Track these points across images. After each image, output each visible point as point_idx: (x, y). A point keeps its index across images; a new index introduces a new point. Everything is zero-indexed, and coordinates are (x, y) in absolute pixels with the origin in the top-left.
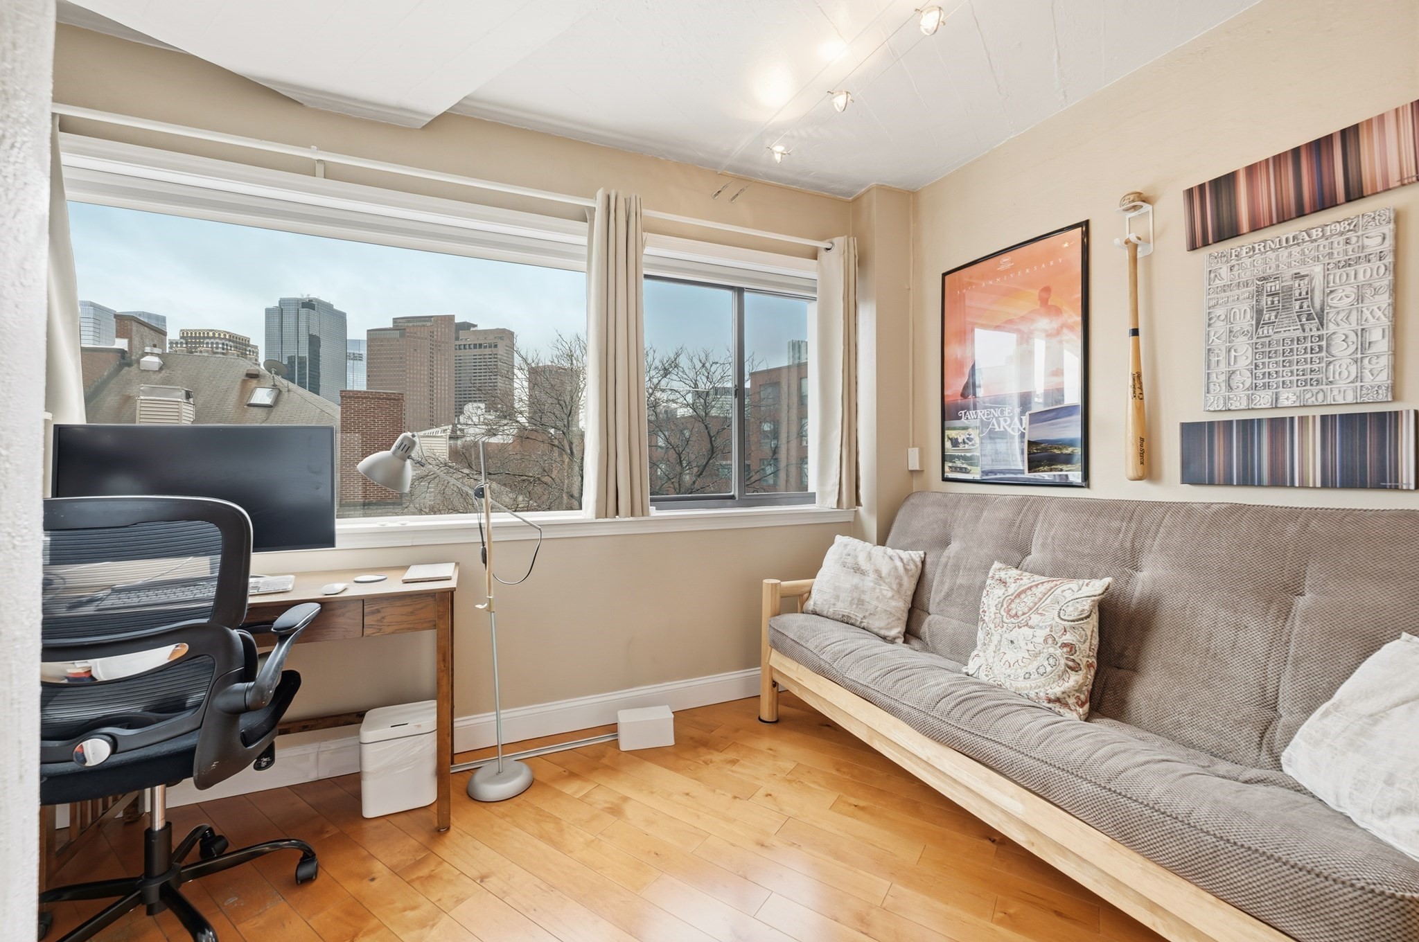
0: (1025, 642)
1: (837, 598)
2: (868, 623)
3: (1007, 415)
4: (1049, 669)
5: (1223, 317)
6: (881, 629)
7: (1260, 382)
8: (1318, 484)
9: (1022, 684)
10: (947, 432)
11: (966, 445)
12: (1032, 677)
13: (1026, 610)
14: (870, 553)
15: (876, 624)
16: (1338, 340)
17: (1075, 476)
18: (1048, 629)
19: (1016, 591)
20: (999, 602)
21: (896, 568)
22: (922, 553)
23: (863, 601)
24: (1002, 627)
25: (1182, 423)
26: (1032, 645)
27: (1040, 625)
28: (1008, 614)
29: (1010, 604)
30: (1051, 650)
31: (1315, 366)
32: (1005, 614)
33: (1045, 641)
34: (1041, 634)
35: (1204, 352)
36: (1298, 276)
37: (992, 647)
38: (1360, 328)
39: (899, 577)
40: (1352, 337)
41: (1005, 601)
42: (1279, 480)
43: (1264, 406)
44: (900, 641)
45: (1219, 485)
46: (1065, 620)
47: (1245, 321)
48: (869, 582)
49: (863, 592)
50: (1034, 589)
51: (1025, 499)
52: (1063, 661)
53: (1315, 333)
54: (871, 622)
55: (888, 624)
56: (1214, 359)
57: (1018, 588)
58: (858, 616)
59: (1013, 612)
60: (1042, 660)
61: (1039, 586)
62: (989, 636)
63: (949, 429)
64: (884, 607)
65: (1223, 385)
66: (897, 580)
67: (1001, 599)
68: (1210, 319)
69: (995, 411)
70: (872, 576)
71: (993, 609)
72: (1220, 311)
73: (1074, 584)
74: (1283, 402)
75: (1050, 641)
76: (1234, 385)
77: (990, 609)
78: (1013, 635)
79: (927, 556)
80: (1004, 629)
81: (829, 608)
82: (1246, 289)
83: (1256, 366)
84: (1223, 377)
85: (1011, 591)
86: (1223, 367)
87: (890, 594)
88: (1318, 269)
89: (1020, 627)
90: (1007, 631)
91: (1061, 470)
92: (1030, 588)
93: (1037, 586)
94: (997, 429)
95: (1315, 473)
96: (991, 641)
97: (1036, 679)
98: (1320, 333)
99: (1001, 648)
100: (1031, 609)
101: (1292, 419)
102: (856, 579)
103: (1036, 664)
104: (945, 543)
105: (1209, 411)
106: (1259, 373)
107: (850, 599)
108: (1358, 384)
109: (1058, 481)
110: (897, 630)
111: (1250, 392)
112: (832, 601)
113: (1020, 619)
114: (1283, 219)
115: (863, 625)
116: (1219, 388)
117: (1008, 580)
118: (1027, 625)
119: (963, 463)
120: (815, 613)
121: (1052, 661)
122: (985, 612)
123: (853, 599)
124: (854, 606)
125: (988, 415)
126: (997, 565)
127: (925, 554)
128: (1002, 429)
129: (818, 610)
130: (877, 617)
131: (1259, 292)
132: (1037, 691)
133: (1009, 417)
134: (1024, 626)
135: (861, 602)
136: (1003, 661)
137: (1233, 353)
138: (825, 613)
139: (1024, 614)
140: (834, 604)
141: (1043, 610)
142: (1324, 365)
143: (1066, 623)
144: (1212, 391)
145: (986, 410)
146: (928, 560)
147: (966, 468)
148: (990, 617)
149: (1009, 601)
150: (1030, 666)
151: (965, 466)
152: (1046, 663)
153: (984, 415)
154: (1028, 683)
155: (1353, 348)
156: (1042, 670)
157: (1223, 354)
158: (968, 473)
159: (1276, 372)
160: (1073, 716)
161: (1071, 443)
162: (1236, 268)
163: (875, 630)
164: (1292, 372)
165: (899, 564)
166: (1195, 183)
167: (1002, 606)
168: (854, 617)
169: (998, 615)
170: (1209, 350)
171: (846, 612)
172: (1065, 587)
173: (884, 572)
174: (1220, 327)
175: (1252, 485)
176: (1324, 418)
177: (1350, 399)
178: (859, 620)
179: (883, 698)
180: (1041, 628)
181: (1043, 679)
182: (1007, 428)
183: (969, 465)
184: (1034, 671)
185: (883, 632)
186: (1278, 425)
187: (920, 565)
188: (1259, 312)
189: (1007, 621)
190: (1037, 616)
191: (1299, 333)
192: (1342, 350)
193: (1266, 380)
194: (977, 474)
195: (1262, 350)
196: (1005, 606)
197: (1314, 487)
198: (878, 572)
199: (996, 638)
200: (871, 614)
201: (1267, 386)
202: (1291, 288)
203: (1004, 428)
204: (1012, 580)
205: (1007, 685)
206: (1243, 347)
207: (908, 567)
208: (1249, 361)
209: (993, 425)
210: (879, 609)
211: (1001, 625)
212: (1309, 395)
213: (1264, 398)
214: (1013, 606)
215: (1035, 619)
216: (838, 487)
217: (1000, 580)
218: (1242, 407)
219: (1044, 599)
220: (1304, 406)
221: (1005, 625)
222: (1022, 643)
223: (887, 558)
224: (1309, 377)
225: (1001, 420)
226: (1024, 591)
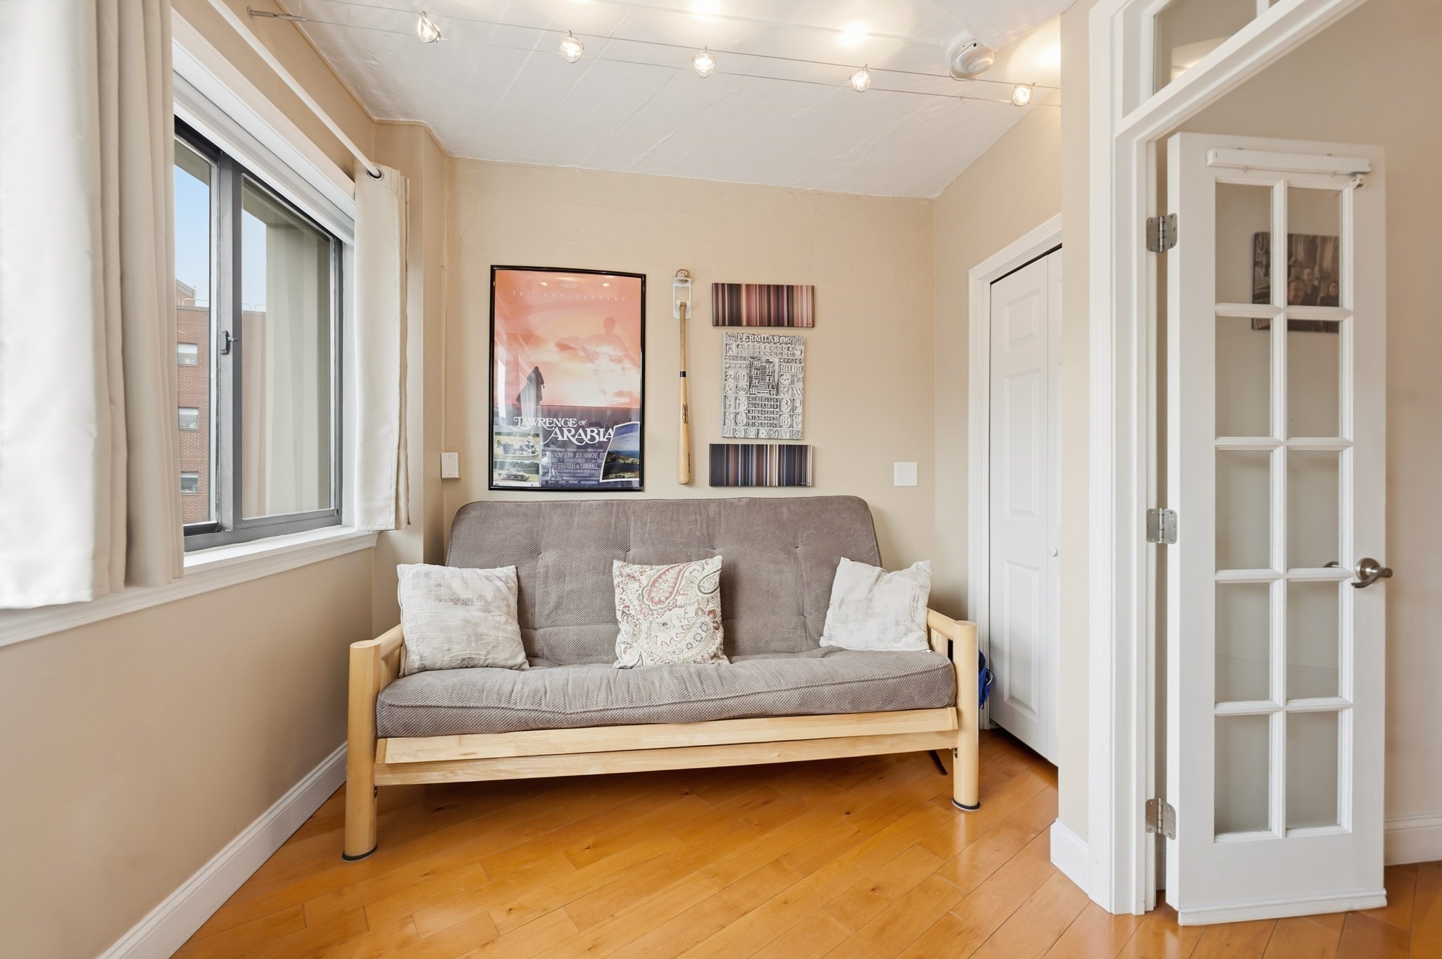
0: (679, 620)
1: (450, 640)
2: (494, 658)
3: (571, 426)
4: (704, 635)
5: (733, 377)
6: (508, 660)
7: (751, 422)
8: (777, 485)
9: (688, 654)
10: (496, 438)
11: (524, 452)
12: (694, 645)
13: (667, 595)
14: (462, 577)
15: (501, 656)
16: (784, 403)
17: (635, 481)
18: (696, 604)
19: (649, 582)
20: (639, 595)
21: (498, 589)
22: (513, 567)
23: (481, 635)
24: (653, 615)
25: (712, 445)
26: (686, 620)
27: (688, 602)
28: (652, 602)
29: (650, 593)
30: (703, 619)
31: (775, 416)
32: (650, 604)
33: (697, 614)
34: (691, 611)
35: (723, 397)
36: (768, 361)
37: (643, 635)
38: (792, 398)
39: (505, 599)
40: (789, 403)
41: (645, 591)
42: (760, 483)
43: (752, 437)
44: (527, 666)
45: (732, 486)
46: (707, 594)
47: (744, 383)
48: (475, 613)
49: (477, 625)
50: (663, 577)
51: (608, 503)
52: (712, 625)
53: (775, 396)
54: (496, 656)
55: (513, 652)
56: (728, 403)
57: (650, 579)
58: (480, 655)
59: (656, 599)
60: (696, 629)
61: (667, 573)
62: (638, 626)
63: (499, 434)
64: (504, 635)
65: (733, 420)
66: (506, 602)
67: (640, 592)
68: (726, 376)
69: (558, 421)
70: (478, 604)
71: (636, 602)
72: (731, 372)
73: (695, 565)
74: (761, 436)
75: (700, 613)
76: (738, 422)
77: (632, 602)
78: (665, 618)
79: (519, 570)
80: (655, 615)
81: (443, 656)
82: (744, 362)
83: (749, 411)
84: (732, 416)
85: (644, 582)
86: (732, 409)
87: (503, 619)
88: (776, 360)
89: (670, 610)
90: (659, 617)
91: (624, 477)
92: (660, 577)
93: (664, 573)
94: (560, 438)
95: (775, 481)
96: (641, 630)
97: (697, 646)
98: (777, 397)
99: (652, 633)
100: (671, 593)
101: (767, 445)
102: (460, 613)
103: (691, 635)
104: (535, 552)
105: (724, 437)
106: (750, 415)
107: (466, 636)
108: (791, 429)
109: (625, 486)
110: (521, 657)
111: (746, 427)
112: (446, 647)
113: (667, 603)
114: (762, 325)
115: (487, 663)
116: (730, 423)
117: (635, 575)
118: (676, 606)
119: (519, 471)
120: (423, 669)
121: (704, 628)
122: (629, 607)
123: (469, 636)
124: (473, 644)
125: (550, 423)
126: (616, 564)
127: (517, 568)
128: (565, 439)
129: (428, 663)
130: (500, 648)
131: (751, 365)
132: (702, 654)
133: (573, 428)
134: (674, 608)
135: (479, 637)
136: (659, 643)
137: (738, 401)
138: (438, 665)
139: (667, 599)
140: (449, 650)
141: (684, 590)
142: (778, 416)
143: (708, 595)
144: (726, 424)
145: (547, 419)
146: (522, 574)
147: (522, 476)
148: (636, 610)
149: (648, 591)
150: (686, 638)
151: (521, 473)
152: (700, 631)
153: (545, 423)
154: (694, 651)
155: (790, 408)
156: (698, 638)
157: (733, 400)
158: (525, 480)
159: (758, 417)
160: (724, 661)
161: (631, 454)
162: (740, 346)
163: (502, 663)
164: (765, 417)
165: (500, 584)
166: (720, 281)
167: (643, 597)
168: (477, 657)
169: (644, 606)
170: (725, 396)
171: (465, 654)
172: (691, 569)
173: (489, 597)
174: (731, 383)
175: (748, 485)
176: (780, 446)
177: (788, 437)
178: (483, 658)
179: (632, 712)
180: (690, 604)
181: (702, 644)
182: (571, 438)
183: (526, 473)
184: (693, 640)
185: (510, 663)
186: (760, 448)
187: (516, 579)
188: (751, 378)
189: (656, 608)
190: (681, 597)
191: (768, 395)
192: (785, 409)
193: (753, 421)
194: (535, 481)
195: (753, 401)
196: (646, 596)
197: (775, 486)
198: (481, 597)
199: (644, 626)
200: (494, 647)
201: (753, 424)
202: (765, 367)
203: (568, 437)
204: (638, 574)
205: (675, 659)
206: (743, 396)
207: (509, 585)
208: (746, 407)
209: (556, 434)
210: (500, 638)
211: (651, 613)
212: (772, 433)
213: (752, 432)
214: (653, 594)
215: (680, 600)
216: (393, 502)
217: (629, 576)
218: (742, 436)
219: (678, 582)
220: (770, 439)
221: (655, 612)
222: (676, 622)
223: (484, 580)
224: (772, 422)
225: (565, 430)
226: (656, 581)
